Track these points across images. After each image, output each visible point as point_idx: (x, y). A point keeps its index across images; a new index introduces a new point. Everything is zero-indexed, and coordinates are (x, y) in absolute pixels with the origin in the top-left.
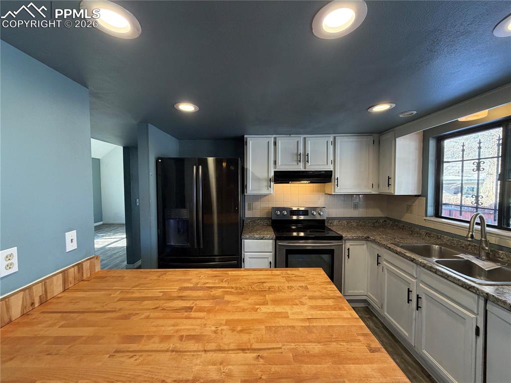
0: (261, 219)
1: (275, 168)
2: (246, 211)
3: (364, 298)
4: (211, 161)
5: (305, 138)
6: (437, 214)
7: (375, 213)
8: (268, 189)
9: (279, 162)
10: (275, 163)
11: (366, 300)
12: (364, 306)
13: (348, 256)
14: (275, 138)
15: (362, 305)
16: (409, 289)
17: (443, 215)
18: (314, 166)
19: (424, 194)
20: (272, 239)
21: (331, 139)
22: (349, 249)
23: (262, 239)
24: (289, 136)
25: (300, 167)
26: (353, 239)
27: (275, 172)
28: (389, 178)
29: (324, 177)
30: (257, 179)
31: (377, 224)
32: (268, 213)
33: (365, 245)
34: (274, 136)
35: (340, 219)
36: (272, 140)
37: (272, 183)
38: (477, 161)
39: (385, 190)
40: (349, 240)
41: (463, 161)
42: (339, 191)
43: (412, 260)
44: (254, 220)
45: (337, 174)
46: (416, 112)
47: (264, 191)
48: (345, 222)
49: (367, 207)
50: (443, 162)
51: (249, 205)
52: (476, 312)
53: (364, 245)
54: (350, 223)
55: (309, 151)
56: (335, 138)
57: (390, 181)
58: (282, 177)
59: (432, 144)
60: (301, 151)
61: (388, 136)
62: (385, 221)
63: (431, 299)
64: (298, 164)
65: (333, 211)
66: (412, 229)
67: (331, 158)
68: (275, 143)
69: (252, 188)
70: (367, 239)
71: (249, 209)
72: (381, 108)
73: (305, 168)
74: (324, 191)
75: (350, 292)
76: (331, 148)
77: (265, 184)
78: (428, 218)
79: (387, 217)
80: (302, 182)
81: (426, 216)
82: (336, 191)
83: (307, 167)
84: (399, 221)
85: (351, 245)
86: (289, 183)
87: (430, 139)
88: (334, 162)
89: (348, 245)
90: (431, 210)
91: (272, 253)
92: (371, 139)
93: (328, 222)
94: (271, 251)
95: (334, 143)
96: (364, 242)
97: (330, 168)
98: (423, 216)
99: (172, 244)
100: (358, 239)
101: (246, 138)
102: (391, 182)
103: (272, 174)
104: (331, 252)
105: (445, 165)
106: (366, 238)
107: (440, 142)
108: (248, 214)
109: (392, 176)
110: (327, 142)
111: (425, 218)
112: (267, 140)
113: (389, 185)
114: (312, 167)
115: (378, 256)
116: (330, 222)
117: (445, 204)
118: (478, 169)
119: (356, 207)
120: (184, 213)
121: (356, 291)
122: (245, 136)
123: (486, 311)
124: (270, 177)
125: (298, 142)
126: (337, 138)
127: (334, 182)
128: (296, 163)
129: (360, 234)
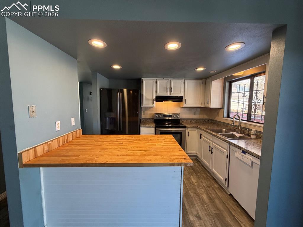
0: (149, 119)
1: (156, 94)
2: (142, 115)
3: (196, 154)
4: (125, 90)
5: (170, 80)
6: (228, 116)
7: (205, 117)
8: (153, 104)
9: (158, 92)
10: (156, 92)
11: (196, 155)
13: (189, 135)
14: (156, 80)
15: (195, 158)
16: (209, 146)
17: (231, 117)
18: (174, 94)
19: (223, 108)
20: (154, 127)
21: (183, 81)
22: (189, 132)
23: (149, 127)
24: (163, 79)
25: (168, 94)
26: (191, 128)
27: (156, 96)
28: (208, 100)
29: (179, 99)
30: (147, 100)
31: (204, 122)
32: (153, 116)
33: (196, 131)
34: (156, 79)
35: (187, 119)
36: (155, 81)
37: (155, 102)
38: (244, 93)
39: (207, 106)
40: (189, 128)
41: (239, 93)
42: (186, 105)
44: (146, 120)
45: (185, 98)
46: (216, 71)
47: (151, 105)
48: (189, 121)
49: (200, 114)
50: (231, 93)
51: (144, 112)
52: (227, 149)
54: (191, 121)
55: (172, 86)
56: (185, 80)
57: (208, 101)
58: (160, 99)
59: (227, 84)
60: (169, 86)
61: (209, 80)
62: (208, 121)
65: (185, 116)
66: (218, 123)
67: (183, 90)
68: (156, 82)
69: (145, 104)
71: (144, 114)
72: (200, 69)
74: (180, 106)
75: (189, 151)
76: (183, 85)
77: (151, 102)
78: (224, 118)
79: (209, 119)
80: (169, 101)
81: (224, 117)
82: (185, 106)
83: (171, 94)
84: (214, 120)
86: (163, 102)
87: (226, 82)
88: (184, 92)
89: (189, 130)
90: (225, 115)
92: (201, 81)
93: (181, 121)
94: (153, 133)
95: (184, 83)
96: (196, 129)
97: (182, 94)
98: (222, 118)
99: (108, 129)
100: (193, 127)
101: (143, 80)
102: (209, 102)
103: (155, 97)
104: (180, 133)
105: (232, 94)
106: (197, 127)
108: (143, 116)
109: (210, 100)
110: (181, 82)
111: (223, 118)
112: (153, 80)
113: (208, 103)
114: (173, 94)
115: (201, 134)
116: (182, 121)
117: (231, 112)
118: (244, 97)
119: (195, 114)
120: (113, 115)
121: (192, 151)
122: (142, 79)
123: (230, 148)
124: (153, 99)
125: (167, 82)
126: (186, 80)
127: (184, 101)
128: (166, 92)
129: (194, 125)
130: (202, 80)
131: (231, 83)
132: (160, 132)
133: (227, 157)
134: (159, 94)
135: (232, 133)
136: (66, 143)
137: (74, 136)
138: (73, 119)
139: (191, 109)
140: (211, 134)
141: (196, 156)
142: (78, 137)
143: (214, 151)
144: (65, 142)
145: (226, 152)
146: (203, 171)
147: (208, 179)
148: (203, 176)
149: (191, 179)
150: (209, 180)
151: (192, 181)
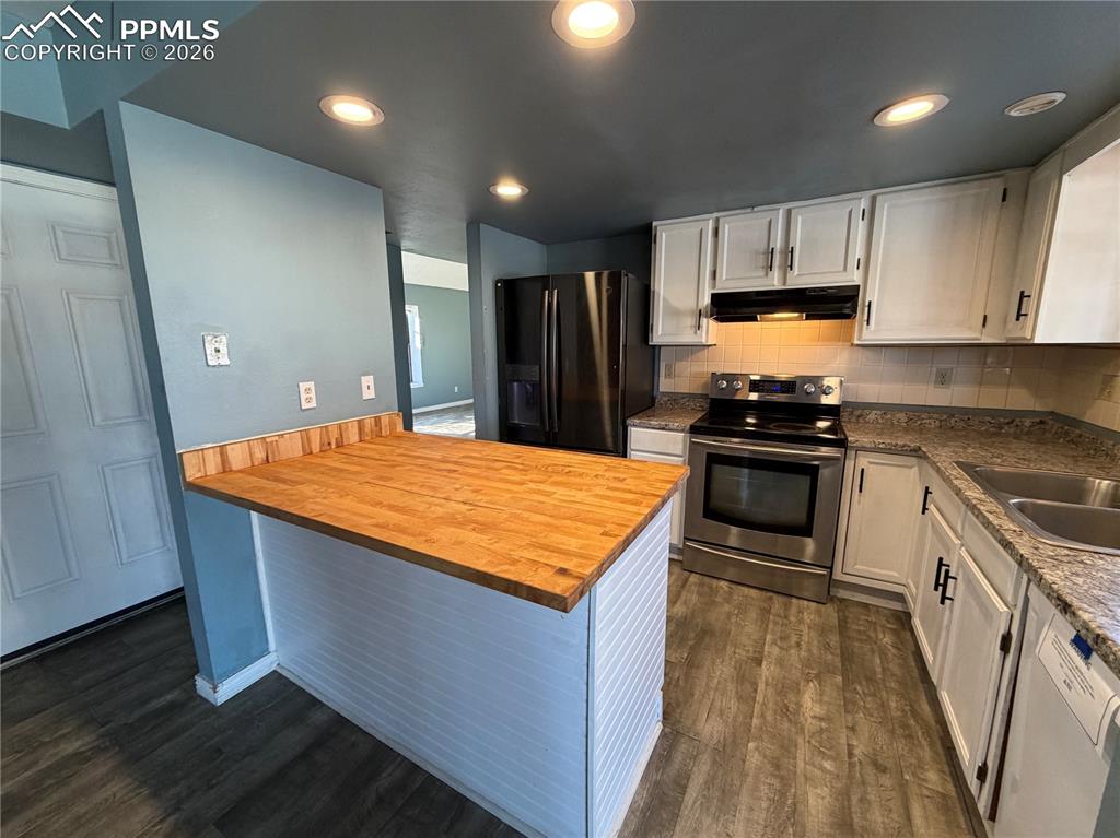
0: (691, 396)
1: (714, 287)
2: (662, 379)
3: (900, 589)
4: (590, 276)
5: (789, 212)
8: (695, 333)
9: (723, 274)
10: (714, 275)
11: (902, 595)
12: (901, 609)
13: (860, 486)
14: (717, 220)
15: (897, 606)
16: (941, 559)
18: (806, 277)
20: (683, 431)
21: (864, 204)
22: (863, 470)
23: (663, 429)
24: (749, 210)
25: (774, 282)
26: (876, 450)
27: (714, 296)
28: (1022, 295)
29: (834, 304)
30: (674, 313)
31: (1007, 430)
32: (705, 384)
33: (915, 469)
34: (715, 215)
35: (886, 408)
36: (711, 225)
37: (704, 321)
39: (1016, 333)
40: (865, 449)
42: (870, 334)
43: (958, 492)
44: (675, 398)
45: (872, 295)
46: (1061, 96)
47: (688, 337)
48: (902, 417)
49: (981, 381)
51: (668, 367)
52: (1009, 598)
53: (911, 467)
55: (797, 241)
56: (874, 200)
57: (1022, 305)
58: (730, 307)
60: (778, 244)
61: (1045, 172)
62: (1042, 422)
63: (969, 580)
64: (767, 275)
67: (858, 252)
68: (716, 232)
69: (661, 333)
70: (916, 453)
71: (668, 375)
72: (910, 111)
73: (785, 284)
74: (849, 340)
75: (858, 567)
76: (860, 227)
77: (690, 321)
79: (1054, 414)
80: (777, 315)
82: (864, 337)
83: (788, 282)
84: (1076, 423)
85: (871, 463)
86: (755, 319)
88: (865, 264)
89: (864, 461)
91: (682, 459)
92: (995, 186)
93: (851, 413)
94: (679, 452)
95: (870, 215)
96: (908, 460)
97: (855, 278)
99: (516, 422)
100: (888, 451)
101: (656, 227)
102: (1029, 306)
103: (707, 300)
104: (810, 471)
106: (915, 450)
108: (665, 385)
110: (850, 212)
112: (699, 226)
113: (1019, 315)
114: (799, 279)
115: (927, 492)
116: (858, 413)
119: (943, 379)
120: (533, 372)
121: (878, 570)
122: (654, 224)
123: (1027, 600)
124: (700, 307)
125: (770, 222)
126: (879, 198)
127: (863, 313)
128: (763, 274)
129: (903, 440)
130: (998, 180)
132: (708, 454)
133: (1005, 650)
134: (727, 285)
136: (333, 446)
137: (367, 430)
138: (368, 381)
139: (916, 353)
141: (900, 598)
142: (383, 434)
143: (960, 591)
144: (329, 444)
145: (1007, 617)
146: (902, 683)
147: (905, 726)
148: (883, 706)
149: (798, 692)
150: (910, 737)
151: (799, 705)
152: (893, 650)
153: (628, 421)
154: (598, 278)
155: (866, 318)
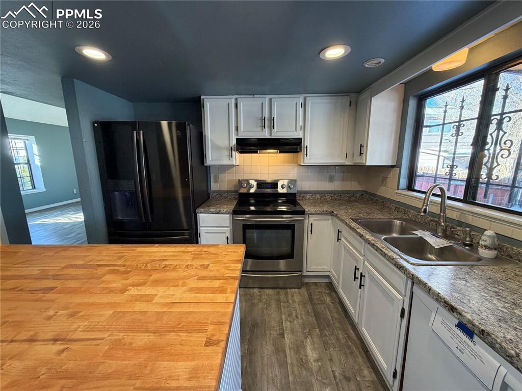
0: (228, 192)
1: (237, 135)
2: (212, 183)
3: (328, 273)
5: (270, 99)
6: (410, 187)
7: (353, 186)
8: (230, 159)
9: (241, 128)
10: (237, 128)
11: (329, 275)
12: (328, 281)
13: (311, 231)
14: (236, 99)
15: (327, 280)
16: (356, 267)
17: (416, 188)
18: (279, 133)
19: (398, 165)
20: (229, 213)
21: (301, 100)
22: (312, 224)
23: (218, 213)
24: (252, 96)
25: (266, 134)
26: (316, 214)
27: (237, 140)
28: (361, 146)
29: (292, 146)
30: (217, 148)
31: (353, 198)
32: (234, 186)
33: (331, 220)
34: (235, 96)
35: (313, 193)
36: (233, 101)
37: (234, 153)
38: (457, 124)
39: (358, 160)
40: (312, 214)
41: (444, 124)
42: (308, 161)
44: (220, 193)
45: (307, 142)
46: (383, 61)
47: (226, 162)
48: (318, 196)
49: (343, 180)
50: (422, 126)
51: (215, 177)
52: (403, 293)
53: (329, 220)
54: (323, 197)
55: (275, 115)
56: (305, 99)
57: (361, 149)
58: (245, 146)
59: (412, 103)
60: (267, 115)
61: (364, 96)
62: (362, 195)
63: (373, 278)
64: (262, 130)
65: (309, 184)
66: (383, 203)
67: (301, 123)
68: (236, 106)
69: (211, 159)
70: (331, 214)
71: (216, 181)
72: (335, 53)
73: (271, 136)
74: (297, 163)
75: (312, 267)
76: (301, 110)
77: (226, 153)
78: (399, 191)
79: (365, 191)
80: (268, 151)
81: (398, 189)
82: (305, 162)
83: (273, 134)
84: (374, 195)
85: (314, 220)
87: (411, 97)
88: (304, 128)
89: (312, 219)
90: (403, 182)
91: (229, 228)
92: (346, 100)
93: (300, 196)
94: (229, 226)
95: (304, 105)
96: (329, 217)
97: (299, 134)
98: (394, 189)
99: (120, 218)
100: (322, 214)
101: (203, 99)
102: (364, 149)
103: (234, 142)
104: (290, 227)
105: (424, 129)
106: (331, 213)
107: (422, 101)
108: (214, 187)
109: (365, 145)
110: (296, 103)
111: (396, 191)
112: (227, 101)
113: (361, 154)
114: (277, 134)
115: (339, 232)
116: (303, 195)
117: (419, 176)
118: (457, 135)
119: (331, 179)
120: (127, 185)
121: (319, 267)
122: (202, 97)
123: (412, 293)
124: (231, 145)
125: (262, 104)
126: (308, 99)
127: (304, 151)
128: (261, 130)
129: (326, 208)
130: (348, 97)
131: (421, 101)
132: (243, 224)
133: (402, 316)
134: (243, 135)
135: (419, 233)
139: (322, 169)
140: (361, 237)
141: (328, 277)
143: (367, 281)
145: (400, 299)
146: (340, 322)
148: (338, 339)
149: (304, 347)
150: (352, 353)
152: (332, 305)
153: (197, 211)
154: (170, 125)
155: (305, 153)
